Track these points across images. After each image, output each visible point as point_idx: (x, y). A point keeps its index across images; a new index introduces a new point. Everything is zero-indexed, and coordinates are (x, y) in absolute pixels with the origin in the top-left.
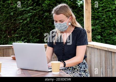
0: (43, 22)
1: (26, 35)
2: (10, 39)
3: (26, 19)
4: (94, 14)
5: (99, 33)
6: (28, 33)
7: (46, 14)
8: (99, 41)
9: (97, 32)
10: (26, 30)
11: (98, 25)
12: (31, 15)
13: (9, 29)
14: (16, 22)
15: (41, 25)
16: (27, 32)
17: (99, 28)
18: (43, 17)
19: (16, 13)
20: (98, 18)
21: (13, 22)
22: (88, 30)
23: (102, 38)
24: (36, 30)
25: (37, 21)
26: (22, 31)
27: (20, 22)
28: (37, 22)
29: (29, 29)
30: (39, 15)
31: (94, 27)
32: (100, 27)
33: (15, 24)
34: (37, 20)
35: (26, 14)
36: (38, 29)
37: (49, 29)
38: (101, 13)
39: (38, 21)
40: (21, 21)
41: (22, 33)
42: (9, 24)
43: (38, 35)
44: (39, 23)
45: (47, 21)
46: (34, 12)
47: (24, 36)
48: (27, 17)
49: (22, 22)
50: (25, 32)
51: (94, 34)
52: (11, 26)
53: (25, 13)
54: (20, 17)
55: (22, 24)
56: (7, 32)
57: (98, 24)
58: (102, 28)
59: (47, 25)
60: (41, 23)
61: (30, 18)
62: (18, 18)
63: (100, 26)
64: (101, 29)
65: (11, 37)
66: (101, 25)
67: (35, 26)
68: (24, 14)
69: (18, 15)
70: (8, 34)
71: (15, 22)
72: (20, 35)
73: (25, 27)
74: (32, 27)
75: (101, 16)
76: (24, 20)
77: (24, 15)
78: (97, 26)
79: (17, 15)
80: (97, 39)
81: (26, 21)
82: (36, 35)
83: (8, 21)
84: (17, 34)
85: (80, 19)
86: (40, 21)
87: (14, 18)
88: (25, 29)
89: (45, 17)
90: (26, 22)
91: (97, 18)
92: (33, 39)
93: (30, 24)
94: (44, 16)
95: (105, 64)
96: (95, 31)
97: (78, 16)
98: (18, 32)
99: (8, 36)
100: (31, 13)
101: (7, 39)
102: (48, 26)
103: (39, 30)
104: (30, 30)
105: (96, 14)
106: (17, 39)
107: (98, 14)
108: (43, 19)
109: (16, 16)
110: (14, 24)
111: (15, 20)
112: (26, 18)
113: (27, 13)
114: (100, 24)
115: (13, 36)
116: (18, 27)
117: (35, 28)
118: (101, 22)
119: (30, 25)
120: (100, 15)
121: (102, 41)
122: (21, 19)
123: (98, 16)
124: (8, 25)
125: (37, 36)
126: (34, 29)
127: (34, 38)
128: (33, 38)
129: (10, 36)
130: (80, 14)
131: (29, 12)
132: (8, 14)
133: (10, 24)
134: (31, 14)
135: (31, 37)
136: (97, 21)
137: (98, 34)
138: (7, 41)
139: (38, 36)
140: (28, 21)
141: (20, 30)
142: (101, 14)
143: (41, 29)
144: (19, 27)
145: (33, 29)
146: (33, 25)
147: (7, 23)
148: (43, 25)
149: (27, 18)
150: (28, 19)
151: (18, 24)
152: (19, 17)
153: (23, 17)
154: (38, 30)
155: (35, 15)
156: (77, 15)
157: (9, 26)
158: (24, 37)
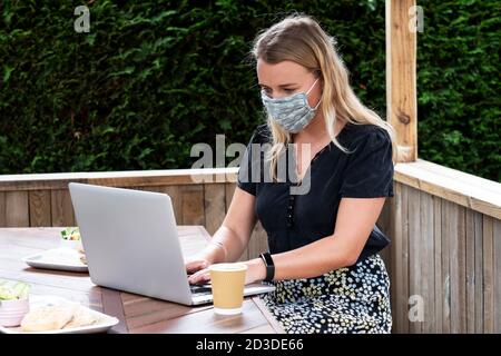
0: (218, 75)
1: (148, 129)
2: (81, 145)
3: (147, 63)
4: (434, 42)
5: (457, 122)
6: (156, 122)
7: (232, 41)
8: (454, 153)
9: (447, 117)
10: (150, 107)
11: (451, 87)
12: (169, 46)
13: (77, 103)
14: (108, 73)
15: (212, 89)
16: (151, 115)
17: (455, 101)
18: (219, 52)
19: (107, 37)
20: (454, 56)
21: (96, 75)
22: (404, 114)
23: (469, 141)
24: (193, 107)
25: (193, 71)
26: (132, 114)
27: (122, 73)
28: (194, 74)
29: (161, 103)
30: (200, 43)
31: (433, 98)
32: (458, 95)
33: (102, 82)
34: (194, 67)
35: (149, 42)
36: (199, 104)
37: (244, 102)
38: (463, 34)
39: (199, 71)
40: (129, 71)
41: (134, 120)
42: (77, 84)
43: (201, 127)
44: (201, 77)
45: (239, 70)
46: (181, 34)
47: (142, 133)
48: (152, 53)
49: (133, 75)
50: (145, 118)
51: (434, 123)
52: (87, 89)
53: (146, 36)
54: (123, 53)
55: (134, 81)
56: (73, 116)
57: (450, 82)
58: (468, 100)
59: (236, 86)
60: (211, 79)
61: (164, 59)
62: (114, 58)
63: (460, 91)
64: (462, 106)
65: (88, 135)
66: (463, 88)
67: (185, 91)
68: (141, 42)
69: (115, 47)
70: (77, 126)
71: (103, 73)
72: (124, 129)
73: (145, 95)
74: (175, 94)
75: (466, 47)
76: (140, 67)
77: (142, 45)
78: (447, 93)
79: (112, 45)
80: (447, 145)
81: (147, 72)
82: (193, 127)
83: (76, 69)
84: (112, 126)
85: (376, 60)
86: (205, 71)
87: (97, 58)
88: (145, 102)
89: (226, 51)
90: (148, 76)
91: (450, 55)
92: (180, 143)
93: (165, 83)
94: (224, 47)
95: (460, 263)
96: (437, 112)
97: (366, 48)
98: (117, 118)
99: (77, 134)
100: (169, 39)
101: (72, 144)
102: (240, 93)
103: (201, 110)
104: (167, 109)
105: (443, 39)
106: (111, 147)
107: (453, 39)
108: (219, 62)
109: (108, 47)
110: (101, 84)
111: (104, 66)
112: (148, 56)
113: (153, 35)
114: (459, 83)
115: (95, 131)
116: (115, 96)
117: (186, 99)
118: (463, 76)
119: (166, 86)
120: (460, 42)
121: (469, 153)
122: (129, 62)
123: (452, 50)
124: (73, 86)
125: (197, 133)
126: (180, 105)
127: (183, 143)
128: (176, 139)
129: (83, 132)
130: (377, 42)
131: (160, 31)
132: (73, 41)
133: (85, 81)
134: (170, 42)
135: (168, 135)
136: (449, 72)
137: (450, 123)
138: (72, 154)
139: (200, 132)
140: (155, 72)
141: (124, 109)
142: (464, 39)
143: (213, 103)
144: (120, 96)
145: (178, 102)
146: (178, 87)
147: (73, 80)
148: (219, 88)
149: (154, 58)
150: (157, 62)
151: (116, 83)
152: (118, 54)
153: (134, 54)
154: (198, 108)
155: (184, 46)
156: (363, 43)
157: (77, 91)
158: (140, 137)
